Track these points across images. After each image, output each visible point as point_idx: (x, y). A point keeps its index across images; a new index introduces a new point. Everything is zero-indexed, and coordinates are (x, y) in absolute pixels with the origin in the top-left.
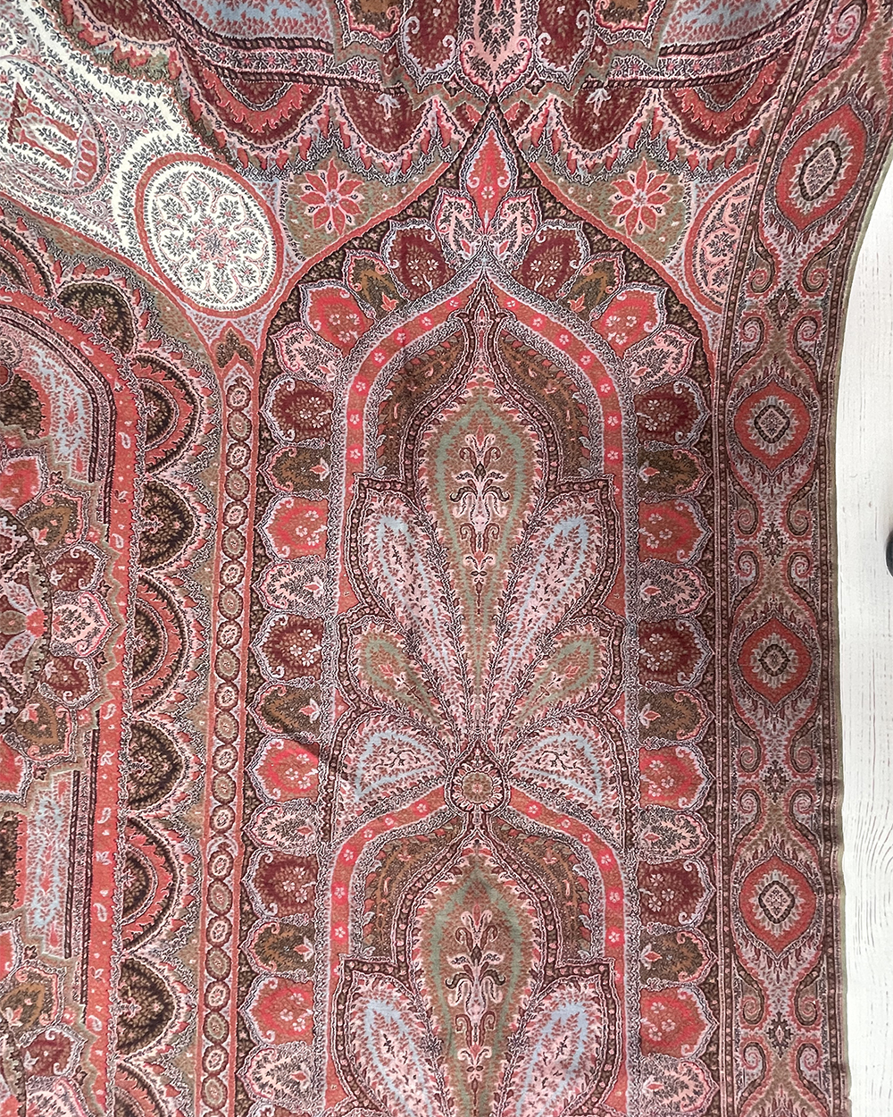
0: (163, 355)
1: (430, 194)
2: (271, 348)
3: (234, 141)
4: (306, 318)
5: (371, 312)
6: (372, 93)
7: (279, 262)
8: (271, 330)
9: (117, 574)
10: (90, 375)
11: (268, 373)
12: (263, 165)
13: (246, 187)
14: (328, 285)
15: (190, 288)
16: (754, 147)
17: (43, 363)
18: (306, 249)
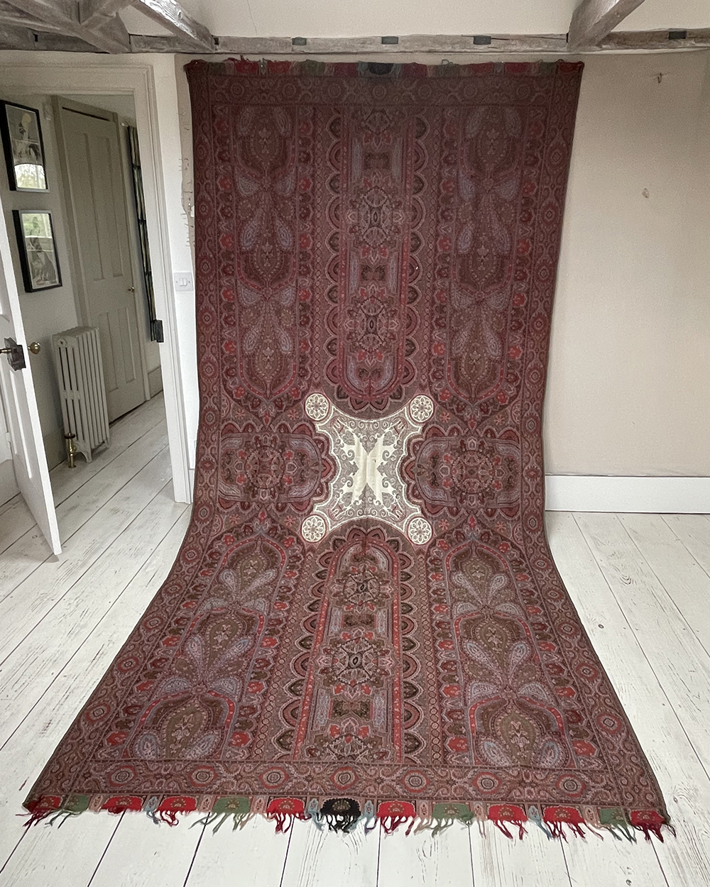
0: (405, 553)
1: (462, 524)
3: (428, 514)
4: (437, 545)
5: (450, 545)
6: (452, 508)
7: (432, 535)
8: (429, 548)
9: (395, 582)
10: (389, 557)
11: (427, 556)
12: (432, 518)
13: (429, 522)
14: (442, 540)
15: (413, 540)
16: (519, 518)
17: (378, 554)
18: (437, 533)
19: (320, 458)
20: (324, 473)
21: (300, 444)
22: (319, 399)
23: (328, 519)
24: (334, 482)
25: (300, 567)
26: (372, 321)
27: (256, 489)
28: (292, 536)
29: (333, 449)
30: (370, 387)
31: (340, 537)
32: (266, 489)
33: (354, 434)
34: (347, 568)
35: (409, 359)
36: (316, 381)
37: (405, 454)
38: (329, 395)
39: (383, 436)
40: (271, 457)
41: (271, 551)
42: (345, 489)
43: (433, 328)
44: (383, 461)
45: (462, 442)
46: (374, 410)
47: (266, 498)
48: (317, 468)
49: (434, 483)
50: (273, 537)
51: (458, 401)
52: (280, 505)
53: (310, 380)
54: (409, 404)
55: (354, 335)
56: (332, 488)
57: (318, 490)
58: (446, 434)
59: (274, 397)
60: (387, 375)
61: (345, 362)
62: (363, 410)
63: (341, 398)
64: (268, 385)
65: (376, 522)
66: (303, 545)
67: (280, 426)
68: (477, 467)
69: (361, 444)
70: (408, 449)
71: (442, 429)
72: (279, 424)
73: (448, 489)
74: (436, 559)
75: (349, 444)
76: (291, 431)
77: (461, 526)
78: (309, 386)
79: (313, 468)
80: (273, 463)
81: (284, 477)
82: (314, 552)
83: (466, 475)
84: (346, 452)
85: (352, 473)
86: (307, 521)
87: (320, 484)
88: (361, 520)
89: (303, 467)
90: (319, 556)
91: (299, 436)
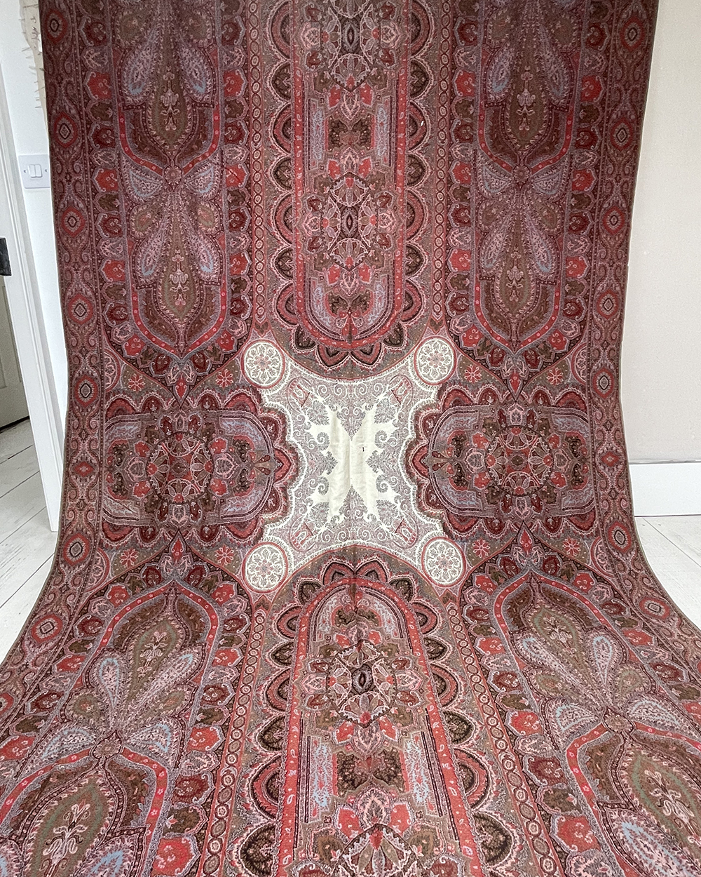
0: (423, 601)
1: (510, 546)
2: (462, 595)
3: (454, 533)
4: (475, 584)
5: (496, 583)
6: (492, 520)
7: (465, 568)
8: (462, 590)
9: (420, 664)
10: (396, 609)
11: (462, 604)
12: (462, 539)
13: (456, 545)
14: (480, 574)
15: (434, 578)
16: (597, 531)
17: (378, 606)
18: (473, 563)
19: (271, 448)
20: (280, 474)
21: (237, 427)
22: (266, 350)
23: (289, 549)
24: (297, 488)
25: (243, 638)
26: (350, 229)
27: (165, 504)
28: (227, 582)
29: (292, 432)
30: (351, 326)
31: (309, 579)
32: (183, 503)
33: (327, 406)
34: (328, 638)
35: (413, 279)
36: (261, 321)
37: (411, 436)
38: (282, 342)
39: (375, 407)
40: (189, 449)
41: (192, 611)
42: (316, 498)
43: (449, 226)
44: (377, 449)
45: (501, 413)
46: (359, 364)
47: (182, 520)
48: (267, 465)
49: (460, 481)
50: (196, 586)
51: (492, 347)
52: (206, 529)
53: (250, 320)
54: (415, 355)
55: (320, 241)
56: (294, 497)
57: (270, 502)
58: (475, 400)
59: (192, 352)
60: (378, 306)
61: (306, 287)
62: (341, 365)
63: (303, 347)
64: (181, 332)
65: (373, 551)
66: (248, 598)
67: (204, 397)
68: (526, 453)
69: (339, 421)
70: (416, 427)
71: (469, 393)
72: (202, 395)
73: (482, 489)
74: (477, 609)
75: (319, 423)
76: (222, 405)
77: (508, 549)
78: (248, 329)
79: (261, 465)
80: (192, 460)
81: (212, 483)
82: (267, 609)
83: (509, 467)
84: (315, 437)
85: (326, 471)
86: (254, 555)
87: (274, 491)
88: (345, 549)
89: (244, 465)
90: (277, 616)
91: (235, 413)
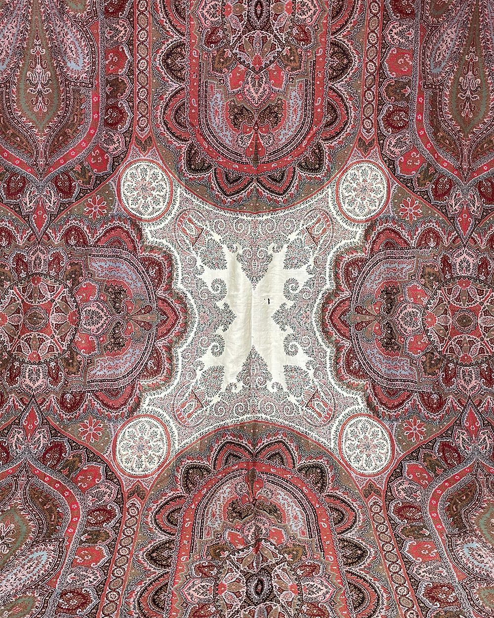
0: (339, 493)
1: (451, 428)
2: (389, 489)
3: (381, 409)
4: (405, 474)
5: (432, 474)
6: (429, 395)
7: (393, 453)
8: (389, 481)
9: (332, 570)
10: (304, 502)
11: (389, 499)
12: (390, 417)
13: (383, 425)
14: (413, 462)
15: (354, 465)
17: (282, 498)
18: (404, 449)
19: (153, 296)
20: (163, 329)
21: (111, 269)
22: (150, 173)
23: (172, 424)
24: (185, 347)
25: (112, 534)
26: (259, 18)
27: (17, 364)
28: (94, 464)
29: (180, 278)
30: (257, 145)
31: (197, 462)
32: (40, 363)
33: (225, 246)
34: (218, 535)
35: (337, 85)
36: (143, 136)
37: (329, 285)
38: (170, 162)
39: (285, 249)
40: (49, 295)
41: (47, 499)
42: (208, 360)
43: (386, 18)
44: (285, 300)
45: (445, 260)
46: (266, 193)
47: (37, 384)
48: (148, 317)
49: (390, 344)
50: (53, 467)
51: (437, 175)
52: (68, 396)
53: (129, 133)
54: (338, 184)
55: (220, 34)
56: (180, 358)
57: (151, 364)
58: (413, 243)
59: (54, 172)
60: (293, 120)
61: (202, 95)
62: (243, 194)
63: (196, 171)
64: (41, 147)
65: (277, 429)
66: (119, 483)
67: (69, 231)
68: (475, 311)
69: (240, 265)
70: (336, 275)
71: (404, 234)
72: (66, 227)
73: (419, 355)
74: (408, 506)
75: (214, 266)
76: (92, 241)
77: (449, 432)
78: (127, 144)
79: (139, 318)
80: (53, 309)
81: (77, 338)
82: (143, 498)
83: (453, 328)
84: (209, 285)
85: (221, 328)
86: (128, 430)
87: (155, 350)
88: (242, 425)
89: (118, 317)
90: (154, 507)
91: (109, 251)
